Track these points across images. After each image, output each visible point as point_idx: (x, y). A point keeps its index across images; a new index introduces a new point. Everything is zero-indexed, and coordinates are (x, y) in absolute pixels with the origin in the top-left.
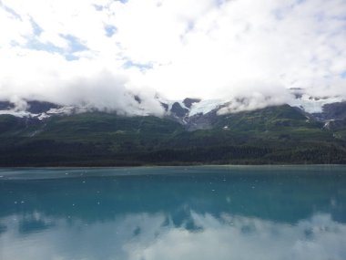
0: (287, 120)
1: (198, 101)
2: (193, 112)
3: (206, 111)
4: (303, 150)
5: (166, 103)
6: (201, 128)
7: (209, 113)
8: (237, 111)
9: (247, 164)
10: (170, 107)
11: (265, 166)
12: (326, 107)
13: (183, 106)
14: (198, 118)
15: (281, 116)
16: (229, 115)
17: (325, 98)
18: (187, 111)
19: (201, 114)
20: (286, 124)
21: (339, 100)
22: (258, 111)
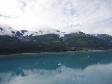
0: (53, 38)
1: (27, 31)
2: (24, 35)
3: (29, 35)
4: (54, 48)
5: (14, 31)
6: (27, 40)
7: (30, 36)
8: (39, 35)
9: (35, 52)
10: (16, 33)
11: (41, 53)
12: (65, 35)
13: (21, 33)
14: (26, 37)
15: (52, 37)
16: (37, 36)
17: (65, 32)
18: (22, 34)
19: (27, 36)
20: (53, 40)
21: (68, 33)
22: (45, 35)
